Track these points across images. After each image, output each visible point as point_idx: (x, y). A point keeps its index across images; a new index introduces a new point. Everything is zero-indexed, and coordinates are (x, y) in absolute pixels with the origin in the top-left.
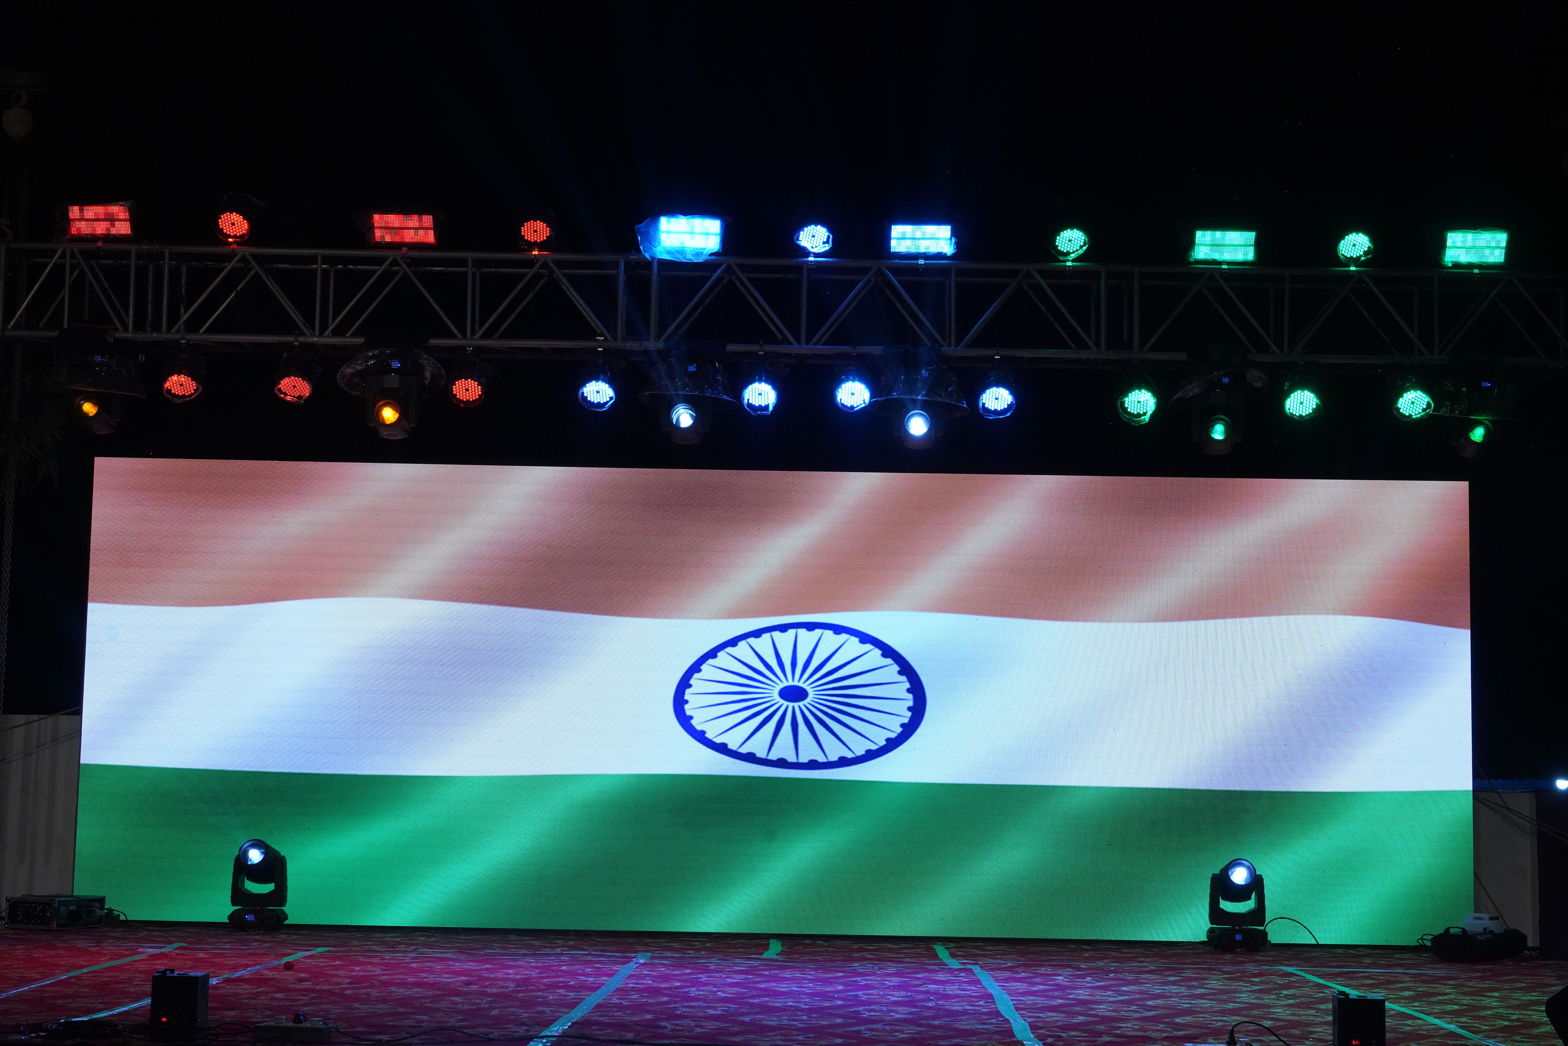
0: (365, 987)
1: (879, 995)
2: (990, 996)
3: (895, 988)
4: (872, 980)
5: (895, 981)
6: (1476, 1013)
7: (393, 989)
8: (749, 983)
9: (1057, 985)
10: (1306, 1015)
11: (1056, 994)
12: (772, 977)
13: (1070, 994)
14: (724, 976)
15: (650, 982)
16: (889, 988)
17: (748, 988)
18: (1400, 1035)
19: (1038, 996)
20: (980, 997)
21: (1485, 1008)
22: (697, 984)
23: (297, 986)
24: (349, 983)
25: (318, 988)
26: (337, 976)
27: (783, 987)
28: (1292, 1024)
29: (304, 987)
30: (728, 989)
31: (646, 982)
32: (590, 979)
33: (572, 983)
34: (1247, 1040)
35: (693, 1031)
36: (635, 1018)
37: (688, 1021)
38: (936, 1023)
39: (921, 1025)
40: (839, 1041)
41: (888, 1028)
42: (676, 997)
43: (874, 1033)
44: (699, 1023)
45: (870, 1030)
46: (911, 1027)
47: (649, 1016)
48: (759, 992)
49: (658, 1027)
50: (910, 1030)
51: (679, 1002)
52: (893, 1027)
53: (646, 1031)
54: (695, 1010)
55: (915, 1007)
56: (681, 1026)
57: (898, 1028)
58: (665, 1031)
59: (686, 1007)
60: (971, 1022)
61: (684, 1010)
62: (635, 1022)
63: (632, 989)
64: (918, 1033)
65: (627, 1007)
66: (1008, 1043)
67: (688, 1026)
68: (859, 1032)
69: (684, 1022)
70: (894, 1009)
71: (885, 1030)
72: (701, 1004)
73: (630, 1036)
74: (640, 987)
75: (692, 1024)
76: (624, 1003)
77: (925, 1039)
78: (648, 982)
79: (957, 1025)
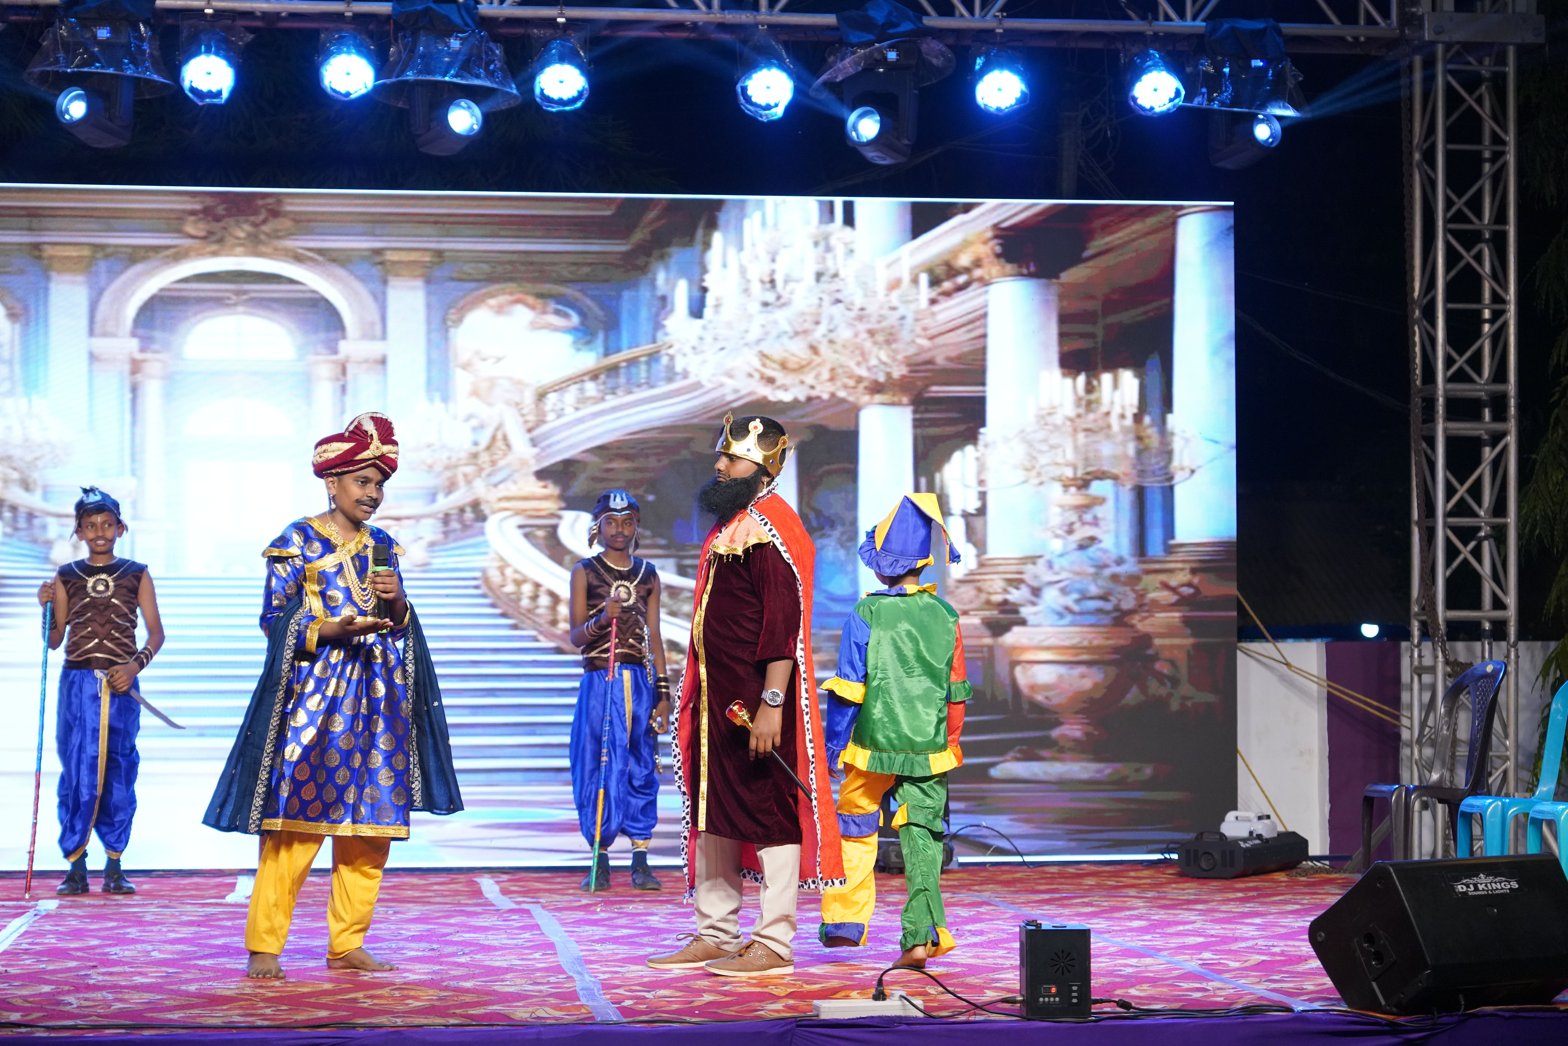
1: (390, 948)
2: (551, 946)
3: (414, 939)
5: (416, 929)
6: (1226, 947)
8: (200, 938)
9: (649, 928)
10: (993, 957)
11: (645, 940)
12: (236, 929)
13: (666, 939)
14: (165, 929)
15: (53, 941)
16: (406, 939)
17: (199, 945)
18: (1118, 980)
19: (621, 944)
20: (536, 948)
21: (1236, 940)
22: (123, 941)
28: (973, 970)
30: (169, 947)
31: (47, 941)
34: (904, 994)
35: (110, 1007)
36: (25, 992)
37: (104, 993)
38: (468, 984)
39: (446, 988)
40: (323, 1014)
41: (397, 994)
42: (90, 960)
43: (376, 1001)
44: (120, 996)
45: (372, 997)
46: (431, 992)
47: (47, 989)
48: (214, 951)
49: (59, 1003)
50: (427, 997)
51: (95, 967)
52: (405, 992)
53: (40, 1009)
54: (115, 978)
55: (441, 963)
56: (94, 1000)
57: (412, 993)
58: (68, 1008)
59: (104, 974)
60: (519, 981)
61: (100, 978)
62: (24, 998)
63: (26, 951)
64: (440, 999)
65: (16, 977)
66: (568, 1009)
67: (104, 1000)
68: (355, 1000)
69: (98, 995)
70: (410, 967)
71: (393, 997)
72: (127, 969)
73: (15, 1017)
74: (38, 948)
75: (110, 997)
76: (13, 971)
77: (448, 1007)
78: (51, 941)
79: (498, 987)
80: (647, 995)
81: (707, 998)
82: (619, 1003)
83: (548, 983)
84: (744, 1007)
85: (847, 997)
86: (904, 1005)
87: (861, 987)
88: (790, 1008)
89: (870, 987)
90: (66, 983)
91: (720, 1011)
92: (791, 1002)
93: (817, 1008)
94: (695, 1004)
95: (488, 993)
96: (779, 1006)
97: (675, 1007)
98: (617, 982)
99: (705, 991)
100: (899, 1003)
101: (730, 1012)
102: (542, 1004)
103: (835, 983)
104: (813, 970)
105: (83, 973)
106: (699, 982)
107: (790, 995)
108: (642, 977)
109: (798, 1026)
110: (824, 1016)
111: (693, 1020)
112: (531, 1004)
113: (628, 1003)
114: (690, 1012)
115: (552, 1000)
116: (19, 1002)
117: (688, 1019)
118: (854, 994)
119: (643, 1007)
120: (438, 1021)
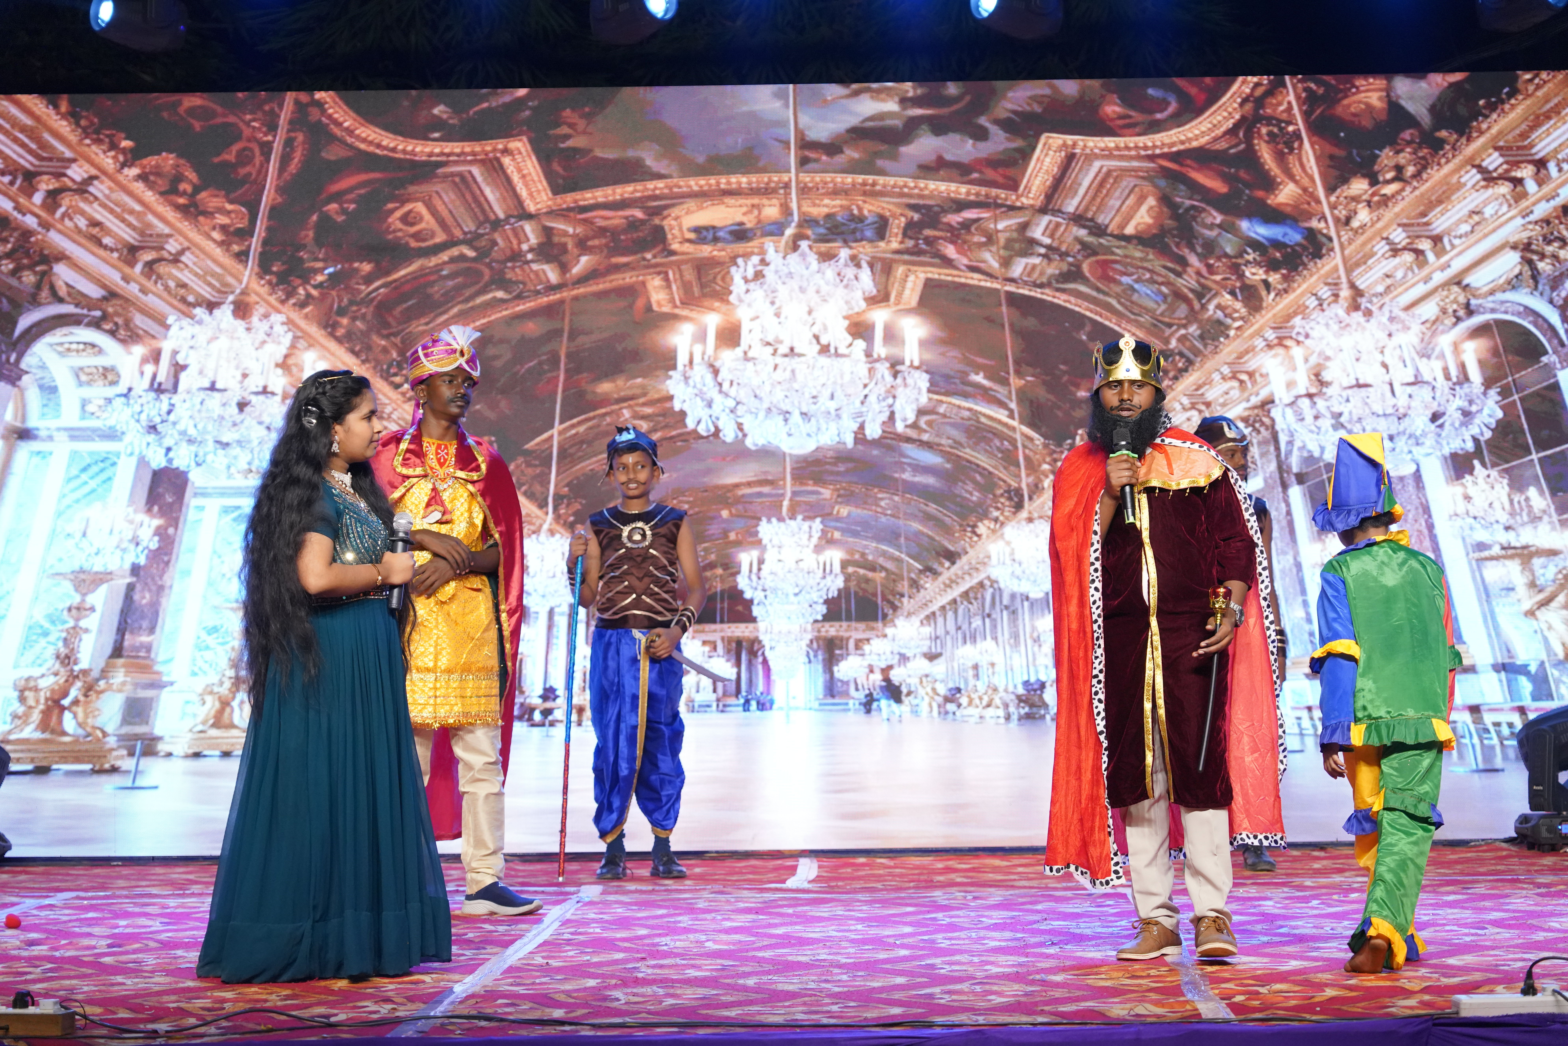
0: (135, 952)
1: (969, 938)
3: (996, 927)
4: (961, 917)
5: (998, 916)
7: (179, 952)
8: (758, 927)
9: (1264, 914)
11: (1258, 927)
12: (798, 917)
13: (1281, 927)
14: (719, 917)
15: (598, 930)
16: (988, 928)
17: (757, 934)
22: (673, 931)
23: (25, 954)
24: (110, 946)
25: (57, 954)
26: (89, 935)
27: (814, 932)
29: (35, 953)
30: (724, 937)
31: (591, 930)
32: (501, 928)
33: (470, 935)
34: (1557, 988)
35: (661, 1002)
36: (568, 987)
37: (655, 988)
38: (1058, 978)
39: (1033, 982)
40: (896, 1011)
41: (978, 988)
42: (638, 951)
43: (954, 997)
44: (672, 991)
45: (950, 992)
46: (1016, 987)
47: (592, 983)
48: (773, 941)
49: (605, 998)
50: (1013, 991)
51: (643, 959)
52: (987, 987)
53: (585, 1005)
54: (666, 971)
55: (1027, 955)
56: (643, 996)
57: (995, 988)
58: (615, 1004)
59: (654, 967)
60: (1115, 974)
61: (650, 971)
62: (567, 993)
63: (569, 942)
64: (1026, 994)
65: (558, 970)
66: (1171, 1005)
67: (654, 995)
68: (931, 996)
69: (648, 990)
70: (992, 959)
71: (973, 992)
72: (678, 961)
73: (558, 1013)
74: (581, 938)
75: (661, 992)
76: (554, 963)
77: (1036, 1004)
78: (596, 930)
79: (1091, 981)
80: (1262, 990)
81: (1330, 993)
82: (1229, 998)
83: (1149, 976)
84: (1372, 1004)
85: (1491, 992)
86: (1557, 1001)
87: (1507, 979)
88: (1424, 1004)
89: (1518, 980)
90: (612, 977)
91: (1345, 1008)
92: (1427, 997)
93: (1457, 1004)
94: (1316, 1000)
95: (1079, 988)
96: (1412, 1002)
97: (1293, 1003)
98: (1226, 975)
99: (1327, 985)
100: (1552, 998)
101: (1357, 1008)
102: (1142, 1000)
103: (1477, 976)
104: (1452, 961)
105: (630, 966)
106: (1320, 975)
107: (1426, 990)
108: (1255, 969)
109: (1435, 1025)
110: (1464, 1014)
111: (1314, 1018)
112: (1129, 1000)
113: (1239, 998)
114: (1310, 1008)
115: (1153, 996)
116: (562, 998)
117: (1308, 1016)
118: (1500, 988)
119: (1256, 1003)
120: (1025, 1019)
